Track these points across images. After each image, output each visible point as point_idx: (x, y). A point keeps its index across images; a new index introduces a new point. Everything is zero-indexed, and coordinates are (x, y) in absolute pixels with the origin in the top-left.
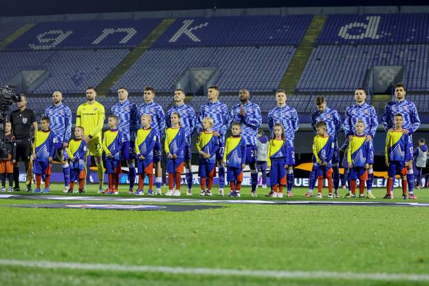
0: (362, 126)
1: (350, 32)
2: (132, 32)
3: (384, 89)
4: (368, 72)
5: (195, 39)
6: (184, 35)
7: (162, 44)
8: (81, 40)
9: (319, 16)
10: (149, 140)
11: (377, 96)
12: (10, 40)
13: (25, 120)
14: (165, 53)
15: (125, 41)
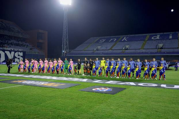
0: (154, 66)
1: (154, 38)
2: (116, 39)
3: (160, 48)
4: (157, 45)
5: (126, 40)
6: (124, 40)
7: (121, 41)
8: (107, 41)
9: (148, 35)
10: (113, 68)
11: (159, 49)
12: (95, 41)
13: (91, 63)
14: (121, 43)
15: (115, 41)
